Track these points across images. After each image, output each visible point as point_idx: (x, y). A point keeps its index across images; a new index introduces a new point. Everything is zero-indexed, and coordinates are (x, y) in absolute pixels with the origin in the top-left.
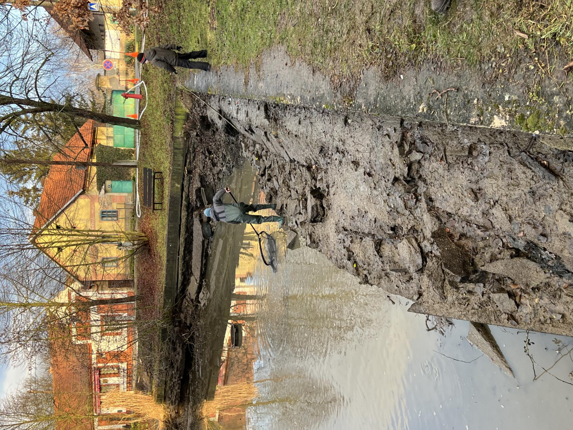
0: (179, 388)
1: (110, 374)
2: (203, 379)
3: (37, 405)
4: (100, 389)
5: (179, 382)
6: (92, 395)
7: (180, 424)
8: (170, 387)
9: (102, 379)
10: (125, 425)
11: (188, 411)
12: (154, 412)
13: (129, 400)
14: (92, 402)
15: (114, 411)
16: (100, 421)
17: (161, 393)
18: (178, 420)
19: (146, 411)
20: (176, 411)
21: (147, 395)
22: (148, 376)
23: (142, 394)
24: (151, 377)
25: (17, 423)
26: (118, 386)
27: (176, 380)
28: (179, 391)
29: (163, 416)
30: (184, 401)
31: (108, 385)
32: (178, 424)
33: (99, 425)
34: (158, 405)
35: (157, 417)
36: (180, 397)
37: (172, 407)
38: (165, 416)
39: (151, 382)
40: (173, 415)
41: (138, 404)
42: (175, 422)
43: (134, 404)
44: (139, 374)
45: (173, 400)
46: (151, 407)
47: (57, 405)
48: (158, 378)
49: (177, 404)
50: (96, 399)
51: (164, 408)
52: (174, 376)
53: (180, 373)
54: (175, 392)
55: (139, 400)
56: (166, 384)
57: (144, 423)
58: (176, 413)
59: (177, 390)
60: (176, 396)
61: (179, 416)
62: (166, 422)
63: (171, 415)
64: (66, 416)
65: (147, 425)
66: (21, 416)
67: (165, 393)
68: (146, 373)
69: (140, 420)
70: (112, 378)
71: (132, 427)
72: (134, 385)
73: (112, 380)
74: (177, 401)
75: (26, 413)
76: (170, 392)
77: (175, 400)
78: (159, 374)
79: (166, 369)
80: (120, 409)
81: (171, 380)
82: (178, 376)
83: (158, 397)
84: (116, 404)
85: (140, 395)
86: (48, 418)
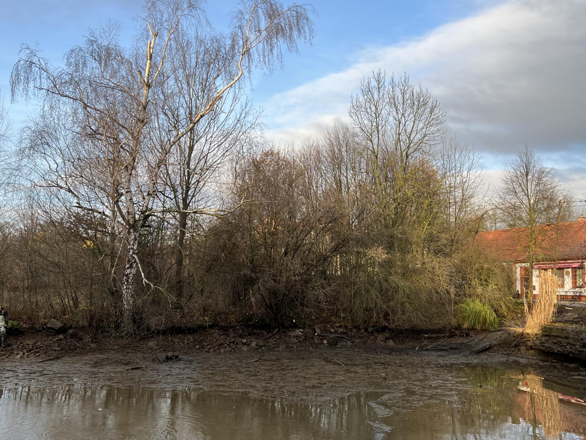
0: (559, 351)
1: (576, 279)
3: (545, 210)
4: (559, 269)
5: (566, 352)
6: (554, 261)
7: (519, 349)
8: (560, 342)
9: (570, 270)
10: (520, 293)
11: (533, 359)
12: (533, 323)
13: (548, 299)
14: (546, 261)
15: (536, 281)
16: (526, 269)
17: (554, 332)
18: (523, 348)
19: (535, 316)
20: (533, 347)
21: (552, 317)
22: (574, 319)
23: (553, 311)
24: (572, 322)
25: (529, 193)
26: (562, 286)
27: (568, 349)
28: (556, 351)
29: (529, 332)
30: (544, 356)
31: (563, 277)
32: (520, 348)
33: (521, 267)
34: (540, 328)
35: (528, 327)
36: (548, 352)
37: (538, 342)
38: (528, 334)
39: (566, 322)
40: (530, 344)
41: (543, 307)
42: (521, 344)
43: (543, 304)
44: (575, 309)
45: (546, 345)
46: (539, 320)
47: (545, 228)
48: (572, 331)
49: (542, 348)
50: (549, 264)
51: (536, 334)
52: (574, 347)
53: (577, 354)
54: (554, 347)
55: (547, 308)
56: (565, 337)
57: (522, 312)
58: (531, 346)
59: (557, 349)
60: (550, 347)
61: (528, 349)
62: (522, 335)
63: (529, 341)
64: (534, 236)
65: (519, 315)
66: (536, 196)
67: (553, 336)
68: (576, 316)
69: (526, 307)
70: (571, 281)
71: (518, 301)
72: (563, 303)
73: (568, 281)
74: (544, 348)
75: (538, 200)
76: (555, 341)
77: (546, 347)
78: (577, 332)
79: (582, 339)
80: (537, 288)
81: (568, 343)
82: (574, 351)
83: (549, 328)
84: (544, 285)
85: (552, 309)
86: (532, 221)
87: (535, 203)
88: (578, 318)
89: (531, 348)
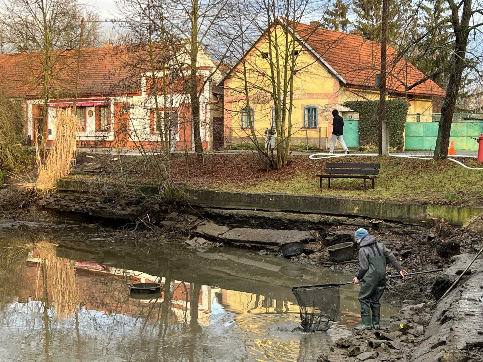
0: (76, 209)
1: (100, 120)
2: (87, 242)
3: (64, 29)
4: (81, 107)
5: (85, 210)
6: (74, 96)
7: (28, 211)
8: (78, 198)
9: (93, 109)
10: (32, 139)
11: (45, 221)
12: (47, 176)
13: (65, 145)
14: (64, 97)
15: (52, 124)
16: (39, 107)
17: (71, 186)
18: (33, 209)
19: (49, 167)
20: (46, 207)
21: (70, 167)
22: (96, 169)
23: (71, 161)
24: (93, 173)
25: (45, 6)
26: (84, 130)
27: (87, 206)
28: (73, 210)
29: (41, 188)
30: (59, 217)
31: (85, 118)
32: (29, 208)
33: (34, 105)
34: (55, 182)
35: (40, 181)
36: (64, 211)
37: (52, 200)
38: (40, 191)
39: (87, 173)
40: (42, 202)
41: (59, 156)
42: (31, 204)
43: (59, 151)
44: (98, 157)
45: (62, 202)
46: (54, 172)
47: (64, 54)
48: (92, 183)
49: (56, 207)
50: (69, 101)
51: (50, 191)
52: (94, 203)
53: (97, 212)
54: (72, 205)
55: (64, 157)
56: (84, 192)
57: (34, 163)
58: (44, 206)
59: (75, 207)
60: (66, 205)
61: (39, 210)
62: (33, 193)
63: (41, 199)
64: (50, 64)
65: (30, 167)
66: (53, 10)
67: (71, 191)
68: (99, 166)
69: (39, 157)
70: (94, 122)
71: (29, 149)
72: (84, 150)
73: (91, 122)
74: (59, 207)
75: (56, 16)
76: (73, 198)
77: (61, 205)
78: (98, 184)
79: (103, 193)
80: (54, 132)
81: (88, 199)
82: (94, 209)
83: (66, 182)
84: (61, 128)
85: (71, 158)
86: (48, 43)
87: (52, 19)
88: (100, 168)
89: (44, 208)
